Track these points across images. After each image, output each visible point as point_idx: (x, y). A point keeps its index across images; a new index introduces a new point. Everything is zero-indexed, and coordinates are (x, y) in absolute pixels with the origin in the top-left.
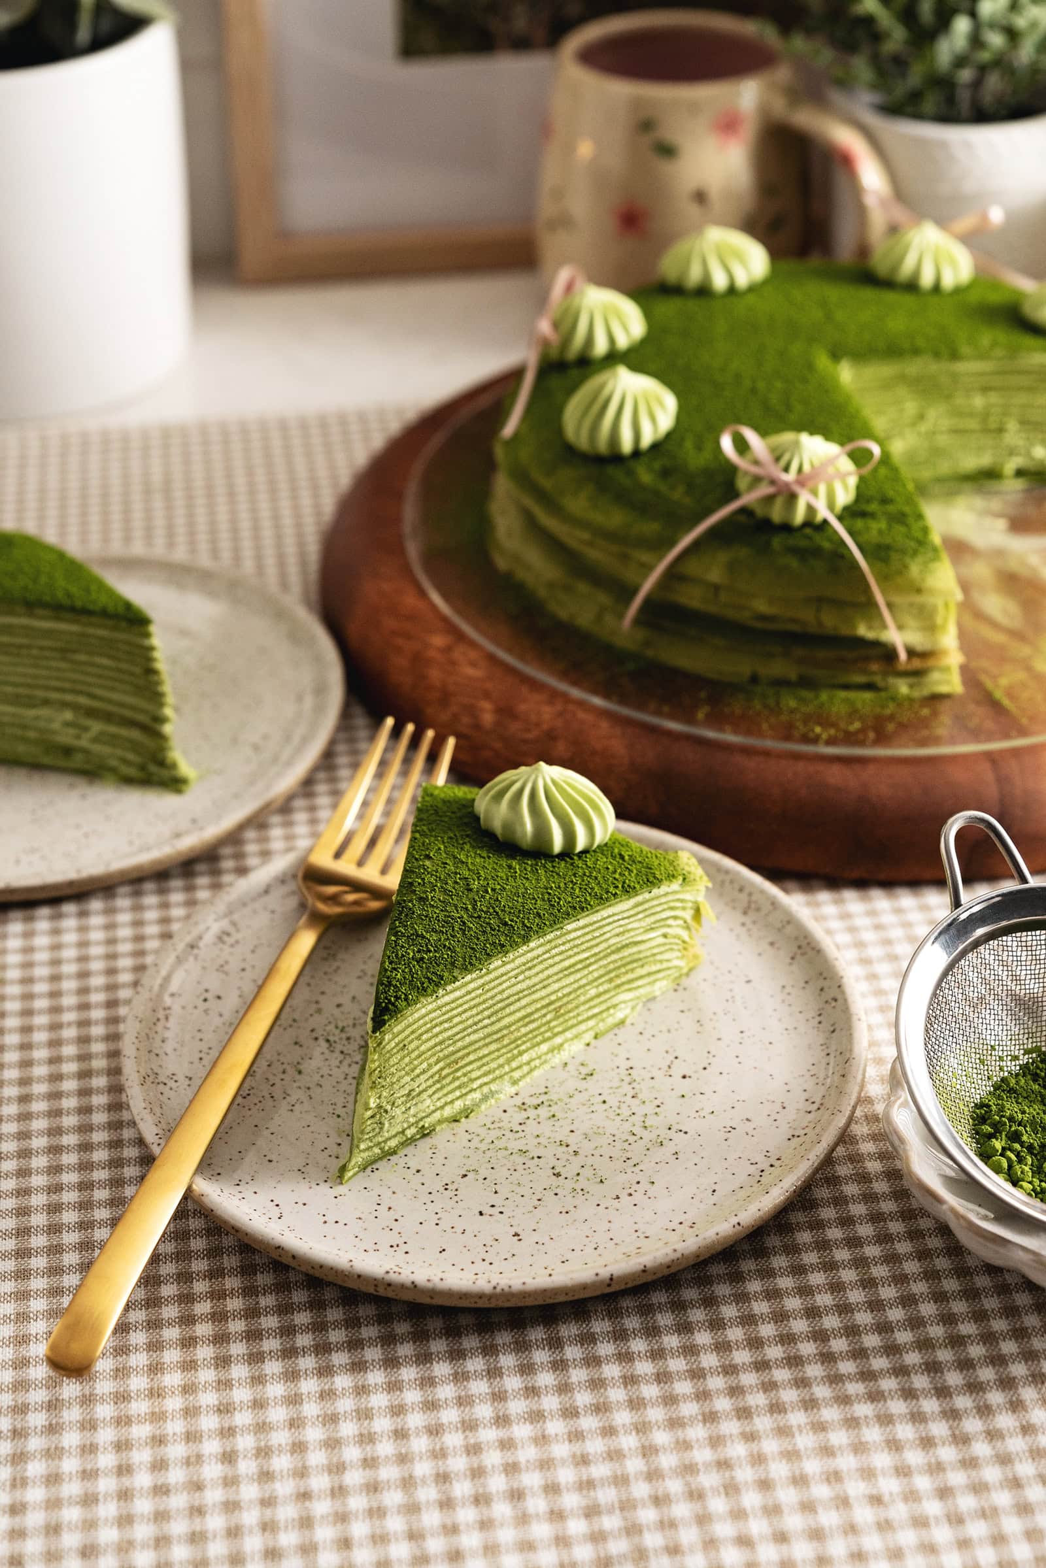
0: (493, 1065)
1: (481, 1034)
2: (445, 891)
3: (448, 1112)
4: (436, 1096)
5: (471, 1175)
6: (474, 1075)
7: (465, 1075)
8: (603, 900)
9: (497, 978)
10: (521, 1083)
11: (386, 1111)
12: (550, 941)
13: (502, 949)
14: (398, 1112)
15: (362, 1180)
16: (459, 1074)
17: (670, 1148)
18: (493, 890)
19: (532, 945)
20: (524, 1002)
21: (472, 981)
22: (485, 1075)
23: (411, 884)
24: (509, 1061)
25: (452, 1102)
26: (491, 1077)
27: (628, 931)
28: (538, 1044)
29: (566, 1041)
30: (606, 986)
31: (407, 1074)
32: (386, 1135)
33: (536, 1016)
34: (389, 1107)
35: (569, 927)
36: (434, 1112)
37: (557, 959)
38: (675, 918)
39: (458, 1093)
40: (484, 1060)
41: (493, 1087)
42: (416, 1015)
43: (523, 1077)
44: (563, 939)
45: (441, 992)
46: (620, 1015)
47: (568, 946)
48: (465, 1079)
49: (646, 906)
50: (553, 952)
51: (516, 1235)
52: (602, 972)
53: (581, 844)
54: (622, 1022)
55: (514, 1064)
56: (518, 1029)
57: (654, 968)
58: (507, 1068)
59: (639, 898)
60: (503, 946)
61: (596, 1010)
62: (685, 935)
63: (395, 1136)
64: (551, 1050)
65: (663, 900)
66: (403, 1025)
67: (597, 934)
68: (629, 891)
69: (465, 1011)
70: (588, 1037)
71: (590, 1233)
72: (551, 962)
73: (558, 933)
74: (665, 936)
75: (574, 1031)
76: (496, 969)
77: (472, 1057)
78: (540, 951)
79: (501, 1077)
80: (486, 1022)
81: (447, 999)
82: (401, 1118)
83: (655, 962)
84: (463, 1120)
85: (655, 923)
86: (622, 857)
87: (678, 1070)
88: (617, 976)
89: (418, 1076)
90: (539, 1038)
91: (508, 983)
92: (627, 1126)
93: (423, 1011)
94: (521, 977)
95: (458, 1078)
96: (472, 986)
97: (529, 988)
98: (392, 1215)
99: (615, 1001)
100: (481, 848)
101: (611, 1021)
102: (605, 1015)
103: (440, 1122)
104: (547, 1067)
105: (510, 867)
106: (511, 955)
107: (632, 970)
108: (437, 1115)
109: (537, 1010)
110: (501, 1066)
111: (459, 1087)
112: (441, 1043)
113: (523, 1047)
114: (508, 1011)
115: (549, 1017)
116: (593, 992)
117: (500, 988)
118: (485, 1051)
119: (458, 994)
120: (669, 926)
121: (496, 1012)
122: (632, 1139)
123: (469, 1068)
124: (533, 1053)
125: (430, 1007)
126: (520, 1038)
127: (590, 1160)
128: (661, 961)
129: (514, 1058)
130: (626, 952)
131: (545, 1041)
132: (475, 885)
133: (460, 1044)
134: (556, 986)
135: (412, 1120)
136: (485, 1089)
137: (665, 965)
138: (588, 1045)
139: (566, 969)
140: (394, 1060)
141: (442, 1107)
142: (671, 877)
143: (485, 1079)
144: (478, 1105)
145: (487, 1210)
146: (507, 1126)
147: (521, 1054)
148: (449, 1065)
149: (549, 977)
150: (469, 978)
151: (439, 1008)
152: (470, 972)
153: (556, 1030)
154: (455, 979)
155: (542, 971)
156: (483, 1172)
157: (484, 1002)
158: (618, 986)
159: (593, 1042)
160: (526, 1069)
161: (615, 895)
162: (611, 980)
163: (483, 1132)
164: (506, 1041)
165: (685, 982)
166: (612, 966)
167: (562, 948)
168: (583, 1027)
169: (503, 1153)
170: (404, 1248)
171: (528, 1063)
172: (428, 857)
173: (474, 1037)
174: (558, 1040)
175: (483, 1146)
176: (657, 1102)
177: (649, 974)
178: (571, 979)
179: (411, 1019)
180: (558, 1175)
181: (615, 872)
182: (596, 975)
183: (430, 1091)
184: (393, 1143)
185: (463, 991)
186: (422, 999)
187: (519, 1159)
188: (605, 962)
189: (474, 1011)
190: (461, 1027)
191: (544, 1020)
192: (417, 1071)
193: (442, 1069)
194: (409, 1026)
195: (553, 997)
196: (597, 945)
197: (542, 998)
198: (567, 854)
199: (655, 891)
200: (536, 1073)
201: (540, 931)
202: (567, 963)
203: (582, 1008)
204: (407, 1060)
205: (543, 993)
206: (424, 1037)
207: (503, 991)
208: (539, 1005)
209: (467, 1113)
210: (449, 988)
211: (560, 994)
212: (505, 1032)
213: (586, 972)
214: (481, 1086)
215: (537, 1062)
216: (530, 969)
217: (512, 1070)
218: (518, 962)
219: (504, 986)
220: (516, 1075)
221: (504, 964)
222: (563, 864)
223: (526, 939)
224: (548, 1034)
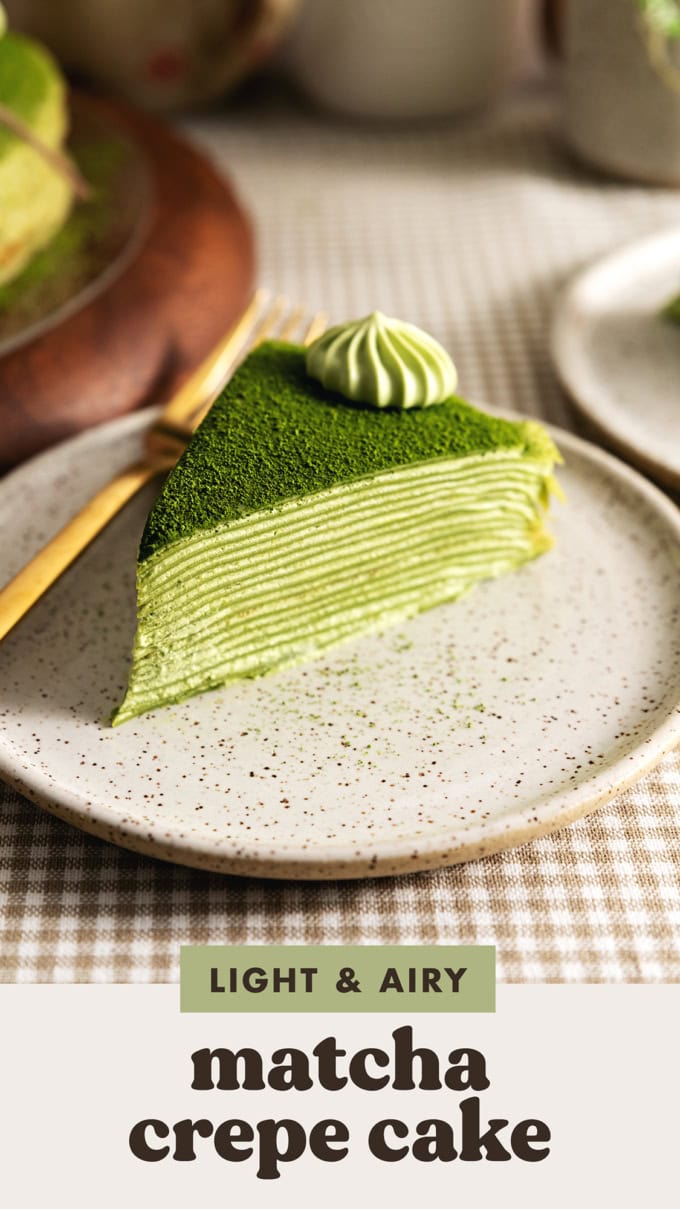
0: (294, 623)
1: (276, 584)
2: (249, 429)
3: (239, 666)
4: (224, 647)
5: (252, 734)
6: (271, 630)
7: (259, 628)
8: (424, 455)
9: (292, 523)
10: (329, 648)
11: (163, 654)
12: (356, 491)
13: (298, 490)
14: (178, 656)
15: (135, 725)
16: (251, 625)
17: (478, 731)
18: (302, 432)
19: (335, 491)
20: (328, 556)
21: (260, 520)
22: (285, 631)
23: (214, 419)
24: (313, 621)
25: (244, 656)
26: (292, 635)
27: (457, 496)
28: (349, 608)
29: (384, 610)
30: (432, 556)
31: (185, 615)
32: (165, 681)
33: (344, 575)
34: (166, 650)
35: (382, 479)
36: (221, 663)
37: (368, 513)
38: (516, 491)
39: (251, 647)
40: (284, 615)
41: (296, 647)
42: (192, 549)
43: (331, 641)
44: (374, 491)
45: (221, 527)
46: (450, 591)
47: (380, 500)
48: (260, 633)
49: (478, 470)
50: (363, 504)
51: (285, 801)
52: (425, 537)
53: (410, 399)
54: (451, 600)
55: (320, 626)
56: (323, 586)
57: (491, 544)
58: (311, 629)
59: (469, 460)
60: (299, 487)
61: (420, 581)
62: (529, 513)
63: (175, 683)
64: (366, 617)
65: (500, 467)
66: (176, 557)
67: (417, 492)
68: (456, 450)
69: (253, 555)
70: (412, 609)
71: (368, 810)
72: (360, 515)
73: (368, 483)
74: (503, 509)
75: (394, 600)
76: (290, 512)
77: (266, 609)
78: (346, 500)
79: (304, 637)
80: (282, 571)
81: (229, 536)
82: (182, 664)
83: (493, 538)
84: (258, 678)
85: (492, 491)
86: (457, 418)
87: (505, 652)
88: (446, 546)
89: (199, 619)
90: (350, 602)
91: (306, 532)
92: (435, 704)
93: (200, 546)
94: (323, 527)
95: (250, 630)
96: (260, 527)
97: (334, 541)
98: (157, 764)
99: (443, 573)
100: (301, 394)
101: (438, 596)
102: (431, 588)
103: (230, 676)
104: (360, 635)
105: (327, 414)
106: (309, 499)
107: (464, 542)
108: (226, 669)
109: (345, 569)
110: (303, 625)
111: (253, 641)
112: (226, 586)
113: (331, 609)
114: (308, 563)
115: (362, 579)
116: (416, 560)
117: (297, 535)
118: (283, 605)
119: (242, 533)
120: (508, 499)
121: (293, 562)
122: (437, 717)
123: (264, 621)
124: (343, 617)
125: (208, 543)
126: (326, 597)
127: (386, 734)
128: (500, 538)
129: (319, 618)
130: (455, 520)
131: (357, 605)
132: (282, 425)
133: (249, 592)
134: (368, 545)
135: (196, 669)
136: (286, 649)
137: (504, 544)
138: (410, 618)
139: (380, 527)
140: (167, 597)
141: (232, 660)
142: (509, 443)
143: (285, 637)
144: (276, 664)
145: (259, 771)
146: (302, 687)
147: (328, 615)
148: (238, 613)
149: (358, 533)
150: (255, 516)
151: (220, 545)
152: (257, 510)
153: (372, 595)
154: (238, 516)
155: (350, 524)
156: (265, 733)
157: (278, 547)
158: (446, 558)
159: (417, 616)
160: (334, 633)
161: (439, 452)
162: (437, 550)
163: (276, 693)
164: (308, 598)
165: (531, 566)
166: (437, 534)
167: (373, 502)
168: (404, 597)
169: (293, 715)
170: (160, 800)
171: (337, 627)
172: (240, 397)
173: (267, 586)
174: (374, 607)
175: (273, 707)
176: (474, 683)
177: (485, 551)
178: (387, 539)
179: (185, 553)
180: (346, 745)
181: (444, 430)
182: (418, 540)
183: (217, 639)
184: (173, 691)
185: (250, 530)
186: (197, 531)
187: (308, 724)
188: (428, 527)
189: (266, 556)
190: (249, 572)
191: (356, 581)
192: (198, 614)
193: (230, 617)
194: (183, 560)
195: (365, 557)
196: (418, 506)
197: (351, 556)
198: (395, 407)
199: (489, 455)
200: (347, 640)
201: (345, 478)
202: (381, 520)
203: (402, 576)
204: (184, 599)
205: (353, 549)
206: (204, 576)
207: (301, 539)
208: (348, 563)
209: (262, 670)
210: (232, 524)
211: (374, 555)
212: (306, 587)
213: (405, 534)
214: (280, 644)
215: (348, 628)
216: (333, 519)
217: (318, 632)
218: (318, 508)
219: (303, 533)
220: (323, 638)
221: (300, 508)
222: (388, 417)
223: (327, 484)
224: (361, 599)
